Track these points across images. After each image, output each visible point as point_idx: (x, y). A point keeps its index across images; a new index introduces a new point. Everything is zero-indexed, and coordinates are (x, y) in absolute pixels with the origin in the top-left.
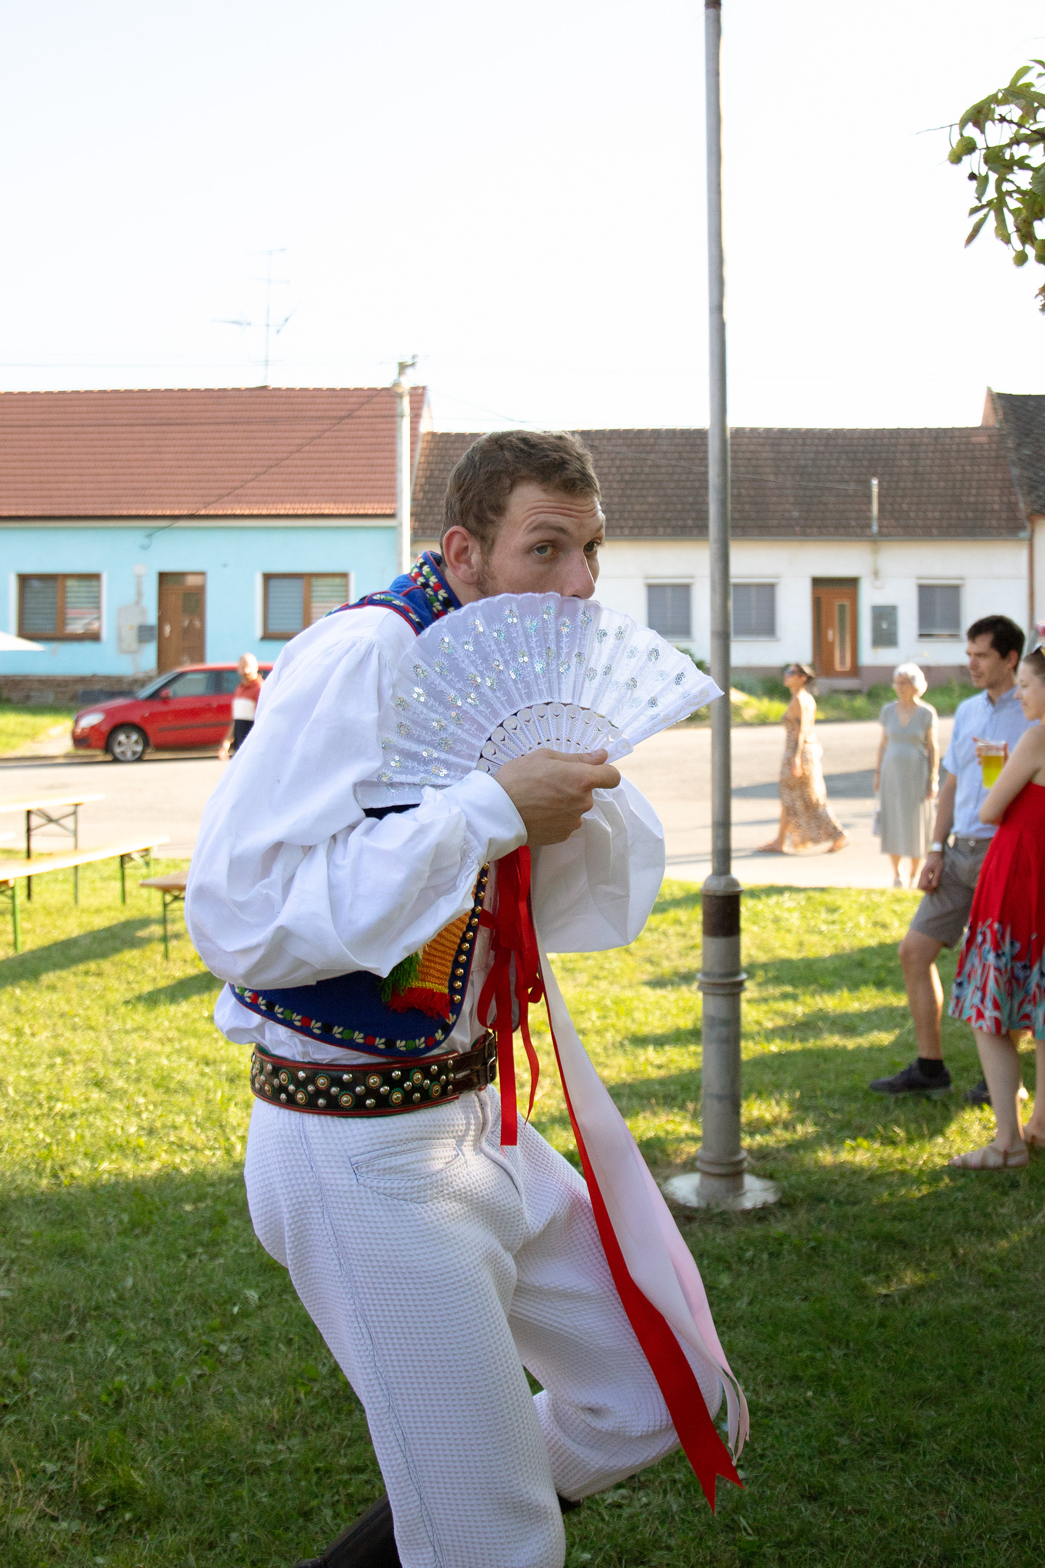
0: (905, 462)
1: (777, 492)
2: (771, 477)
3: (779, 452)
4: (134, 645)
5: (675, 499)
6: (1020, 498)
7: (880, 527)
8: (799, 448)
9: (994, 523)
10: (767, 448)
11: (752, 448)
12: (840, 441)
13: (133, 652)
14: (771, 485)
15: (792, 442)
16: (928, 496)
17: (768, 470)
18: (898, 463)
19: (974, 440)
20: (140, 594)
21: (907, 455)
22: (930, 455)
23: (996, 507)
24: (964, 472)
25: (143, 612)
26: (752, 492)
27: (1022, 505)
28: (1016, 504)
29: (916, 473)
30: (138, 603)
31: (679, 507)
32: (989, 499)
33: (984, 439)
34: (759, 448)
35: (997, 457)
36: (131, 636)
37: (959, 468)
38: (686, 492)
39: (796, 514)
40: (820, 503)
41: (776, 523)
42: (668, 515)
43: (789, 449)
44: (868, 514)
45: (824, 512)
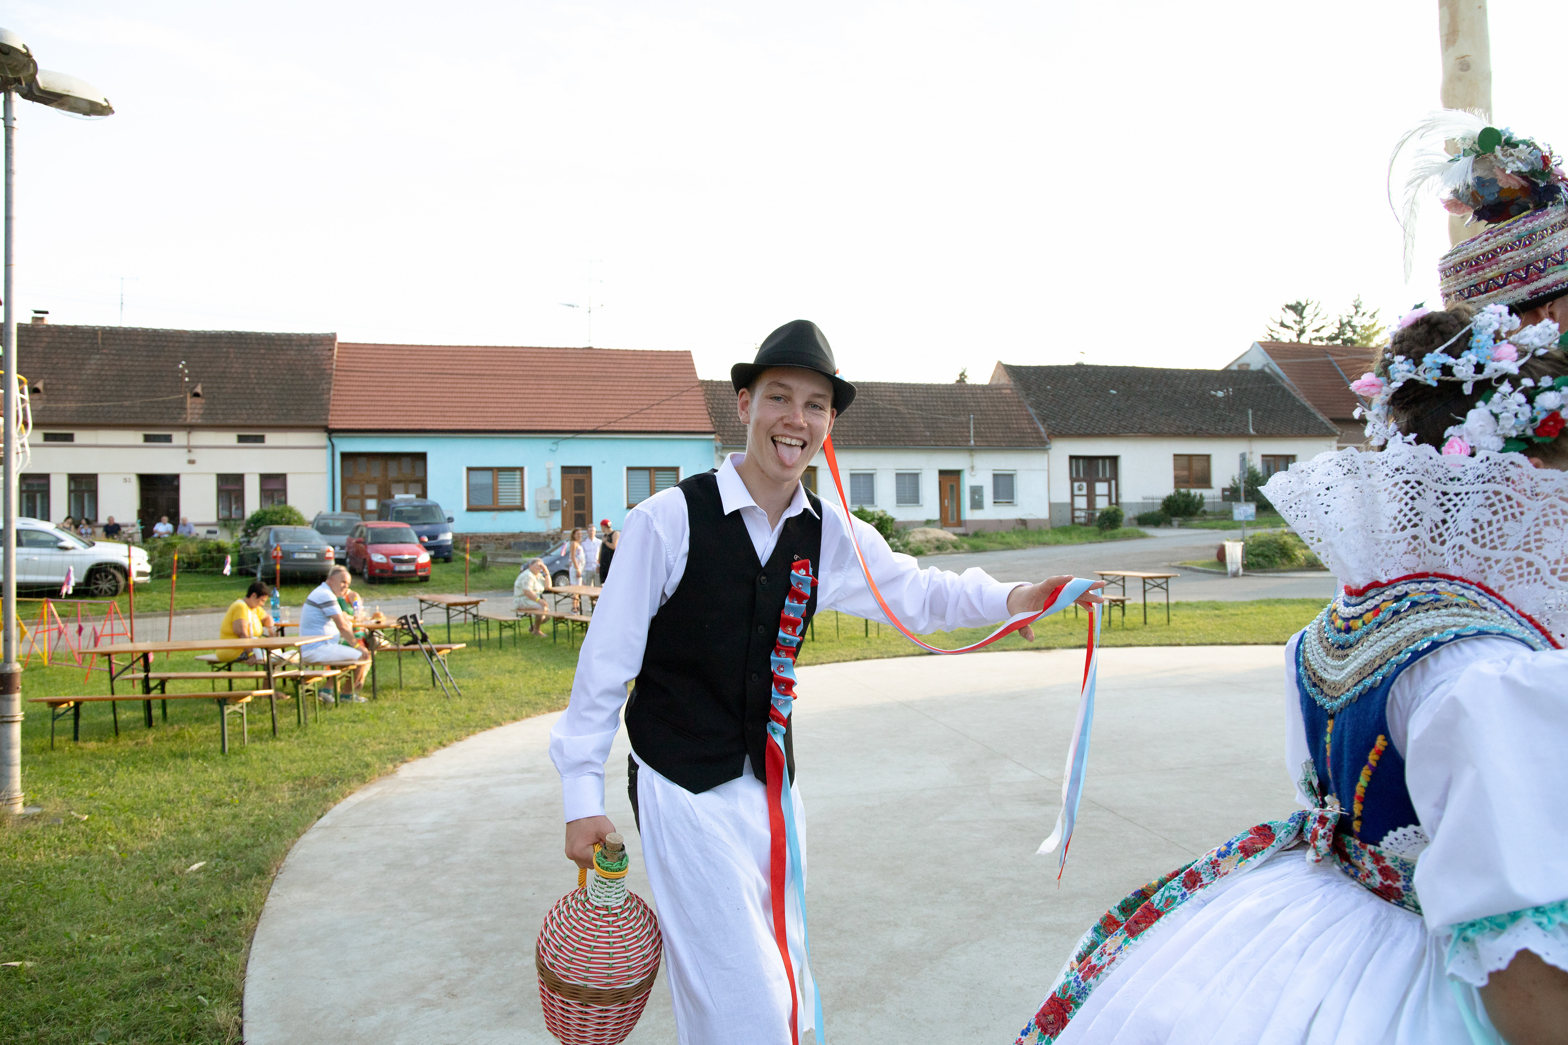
0: (972, 404)
1: (913, 421)
2: (905, 412)
3: (903, 397)
4: (547, 513)
5: (860, 424)
6: (1040, 426)
7: (975, 441)
8: (913, 394)
9: (1031, 440)
11: (888, 394)
12: (933, 391)
13: (546, 517)
14: (908, 416)
15: (908, 390)
16: (992, 424)
17: (902, 407)
19: (1004, 391)
20: (550, 480)
23: (1029, 431)
24: (1005, 410)
25: (552, 492)
26: (899, 420)
27: (1042, 430)
28: (1038, 428)
29: (980, 410)
30: (548, 486)
32: (1024, 426)
33: (1008, 391)
34: (893, 394)
35: (1019, 402)
36: (545, 507)
37: (1002, 408)
38: (864, 420)
39: (928, 434)
40: (937, 427)
41: (919, 438)
42: (860, 433)
43: (908, 395)
44: (967, 434)
45: (942, 432)
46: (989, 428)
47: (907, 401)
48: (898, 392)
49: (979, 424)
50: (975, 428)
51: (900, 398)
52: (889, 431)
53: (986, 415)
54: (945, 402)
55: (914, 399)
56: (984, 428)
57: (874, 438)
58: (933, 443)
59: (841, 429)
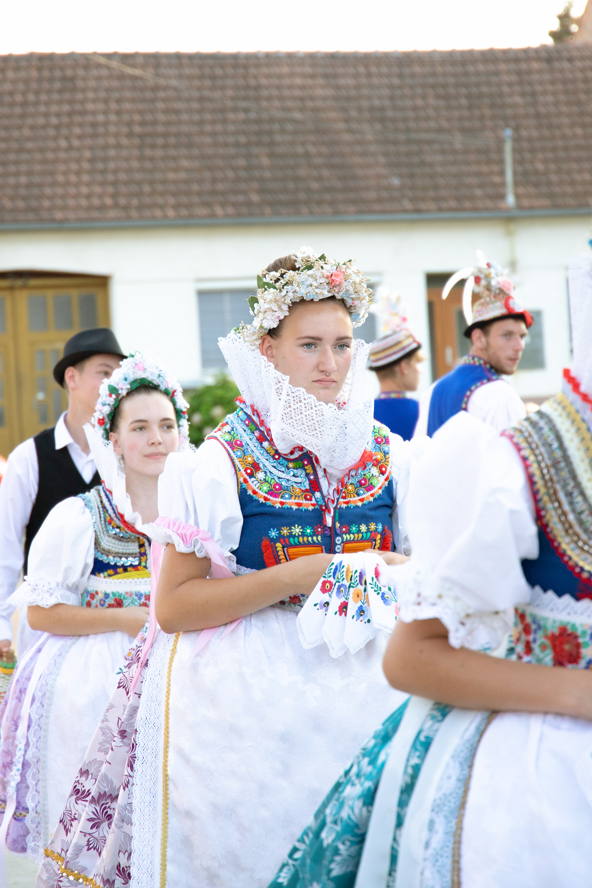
0: (518, 100)
1: (358, 149)
2: (341, 126)
3: (338, 87)
5: (219, 162)
7: (518, 196)
8: (364, 81)
10: (321, 81)
11: (298, 81)
12: (417, 69)
14: (347, 137)
15: (351, 70)
16: (566, 149)
17: (333, 115)
18: (509, 100)
21: (517, 88)
22: (550, 88)
26: (324, 150)
29: (538, 116)
31: (230, 174)
34: (309, 82)
38: (232, 151)
39: (396, 182)
40: (423, 164)
41: (372, 195)
42: (220, 187)
43: (350, 82)
44: (497, 179)
45: (432, 176)
46: (556, 160)
47: (348, 99)
48: (326, 76)
49: (533, 151)
50: (518, 162)
51: (330, 92)
52: (297, 179)
53: (550, 127)
54: (446, 97)
55: (365, 92)
56: (545, 161)
57: (255, 198)
58: (407, 204)
59: (171, 176)
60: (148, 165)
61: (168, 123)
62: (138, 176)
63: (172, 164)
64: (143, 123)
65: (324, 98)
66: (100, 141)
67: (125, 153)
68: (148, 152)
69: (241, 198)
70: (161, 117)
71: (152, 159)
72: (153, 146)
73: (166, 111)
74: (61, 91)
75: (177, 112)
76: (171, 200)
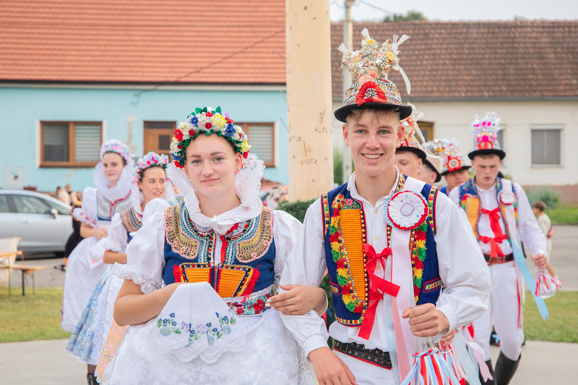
1: (558, 66)
5: (490, 72)
10: (545, 35)
14: (554, 61)
15: (562, 30)
26: (541, 67)
31: (494, 77)
34: (539, 35)
38: (497, 67)
42: (488, 83)
47: (557, 43)
52: (526, 80)
57: (504, 88)
59: (466, 78)
60: (456, 72)
61: (468, 54)
62: (450, 78)
63: (468, 73)
64: (457, 54)
65: (546, 43)
66: (436, 62)
67: (446, 67)
68: (457, 67)
69: (497, 88)
70: (466, 51)
71: (458, 70)
72: (459, 64)
73: (468, 49)
74: (421, 40)
75: (473, 49)
76: (464, 89)
